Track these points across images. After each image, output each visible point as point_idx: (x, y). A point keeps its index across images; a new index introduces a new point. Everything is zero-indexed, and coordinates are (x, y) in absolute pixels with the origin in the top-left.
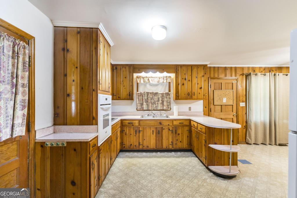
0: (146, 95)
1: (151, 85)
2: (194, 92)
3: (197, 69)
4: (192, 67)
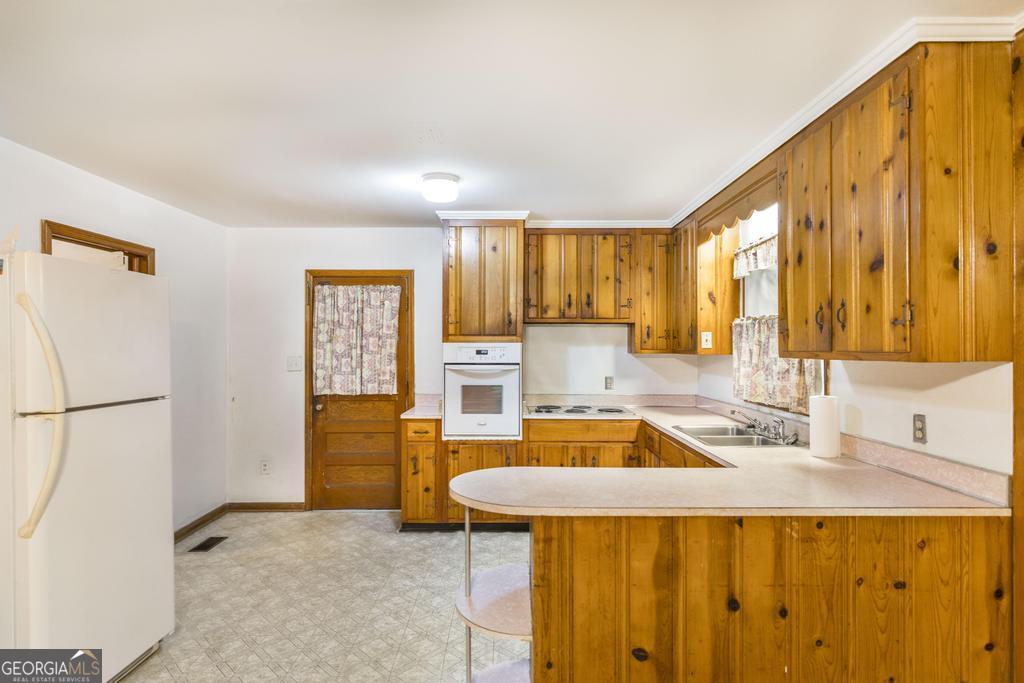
2: (843, 305)
3: (856, 120)
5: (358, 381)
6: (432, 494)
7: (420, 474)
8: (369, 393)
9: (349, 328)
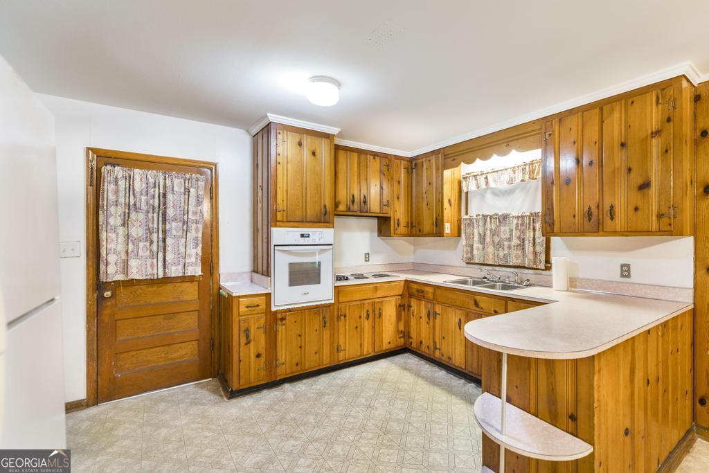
0: (481, 223)
1: (497, 193)
2: (612, 207)
3: (626, 109)
4: (601, 109)
5: (160, 264)
6: (263, 359)
7: (252, 343)
8: (173, 275)
9: (148, 212)
